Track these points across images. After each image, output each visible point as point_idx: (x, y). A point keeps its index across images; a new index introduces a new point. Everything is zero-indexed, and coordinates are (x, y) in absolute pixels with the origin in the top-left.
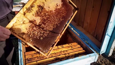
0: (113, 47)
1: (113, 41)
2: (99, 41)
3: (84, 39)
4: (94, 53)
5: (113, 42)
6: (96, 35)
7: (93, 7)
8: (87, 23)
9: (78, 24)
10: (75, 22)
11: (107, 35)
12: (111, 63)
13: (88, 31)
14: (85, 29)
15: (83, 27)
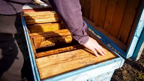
0: (141, 49)
1: (142, 42)
2: (124, 43)
3: (106, 42)
4: (119, 57)
5: (142, 44)
6: (120, 36)
7: (117, 3)
8: (109, 23)
9: (97, 24)
10: (94, 22)
11: (135, 36)
12: (133, 68)
13: (110, 32)
14: (106, 30)
15: (103, 28)
